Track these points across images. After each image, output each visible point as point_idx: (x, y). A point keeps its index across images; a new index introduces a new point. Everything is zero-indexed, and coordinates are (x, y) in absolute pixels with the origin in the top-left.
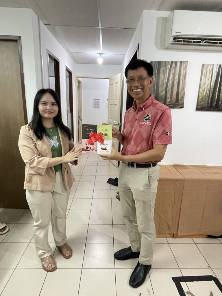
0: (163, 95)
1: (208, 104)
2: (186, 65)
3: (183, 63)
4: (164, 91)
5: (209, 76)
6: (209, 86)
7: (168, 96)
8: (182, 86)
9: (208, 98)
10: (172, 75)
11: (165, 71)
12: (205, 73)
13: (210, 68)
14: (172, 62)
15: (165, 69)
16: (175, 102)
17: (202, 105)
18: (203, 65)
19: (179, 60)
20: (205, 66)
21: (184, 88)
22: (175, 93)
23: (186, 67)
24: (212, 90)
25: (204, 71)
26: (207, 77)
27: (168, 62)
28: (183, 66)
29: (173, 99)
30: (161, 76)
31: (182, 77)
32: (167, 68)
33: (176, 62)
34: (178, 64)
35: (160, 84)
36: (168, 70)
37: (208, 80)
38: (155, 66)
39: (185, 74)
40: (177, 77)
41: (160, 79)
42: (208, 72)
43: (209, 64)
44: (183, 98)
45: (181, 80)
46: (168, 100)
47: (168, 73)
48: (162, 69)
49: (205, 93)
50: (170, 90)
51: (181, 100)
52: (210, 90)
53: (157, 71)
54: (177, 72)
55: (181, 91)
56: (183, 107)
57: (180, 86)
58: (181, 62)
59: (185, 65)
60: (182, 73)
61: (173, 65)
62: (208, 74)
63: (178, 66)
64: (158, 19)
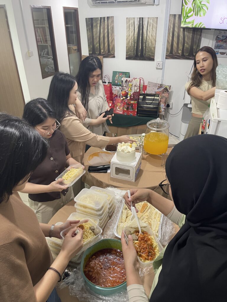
0: (98, 47)
1: (134, 53)
3: (110, 18)
4: (98, 43)
5: (132, 28)
6: (133, 37)
7: (102, 47)
8: (111, 39)
9: (133, 49)
10: (102, 29)
11: (96, 26)
12: (128, 26)
13: (132, 21)
14: (101, 18)
15: (97, 24)
16: (107, 52)
17: (129, 54)
19: (106, 16)
20: (128, 20)
22: (106, 44)
23: (113, 22)
24: (136, 41)
26: (130, 30)
28: (110, 21)
29: (106, 50)
30: (94, 30)
31: (110, 31)
32: (98, 24)
33: (104, 18)
34: (106, 19)
35: (94, 37)
36: (99, 25)
37: (132, 32)
38: (89, 22)
39: (113, 27)
40: (106, 31)
41: (94, 33)
42: (131, 25)
43: (130, 18)
44: (114, 48)
45: (109, 33)
46: (102, 51)
47: (99, 27)
48: (94, 24)
49: (130, 44)
50: (102, 42)
51: (112, 51)
52: (134, 41)
53: (91, 26)
54: (106, 27)
55: (111, 43)
56: (114, 57)
57: (110, 39)
58: (108, 17)
59: (111, 20)
60: (110, 27)
61: (102, 20)
62: (131, 27)
63: (106, 21)
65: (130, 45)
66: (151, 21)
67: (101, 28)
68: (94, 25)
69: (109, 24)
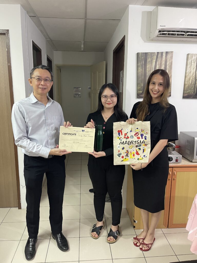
1: (194, 92)
2: (171, 55)
3: (169, 54)
6: (194, 74)
9: (194, 87)
10: (159, 65)
11: (151, 61)
12: (190, 62)
13: (194, 57)
14: (158, 53)
17: (188, 93)
18: (188, 55)
19: (164, 50)
20: (190, 56)
23: (172, 57)
28: (169, 56)
30: (148, 67)
31: (168, 67)
32: (153, 59)
33: (162, 53)
34: (164, 55)
36: (154, 61)
37: (193, 69)
38: (142, 57)
39: (171, 63)
40: (163, 67)
41: (147, 69)
42: (193, 62)
43: (193, 54)
47: (154, 63)
49: (191, 81)
52: (195, 79)
53: (144, 62)
54: (163, 62)
56: (170, 96)
58: (167, 53)
60: (168, 63)
61: (159, 55)
62: (193, 64)
63: (164, 57)
64: (143, 13)
65: (190, 83)
67: (157, 64)
68: (148, 61)
69: (168, 60)
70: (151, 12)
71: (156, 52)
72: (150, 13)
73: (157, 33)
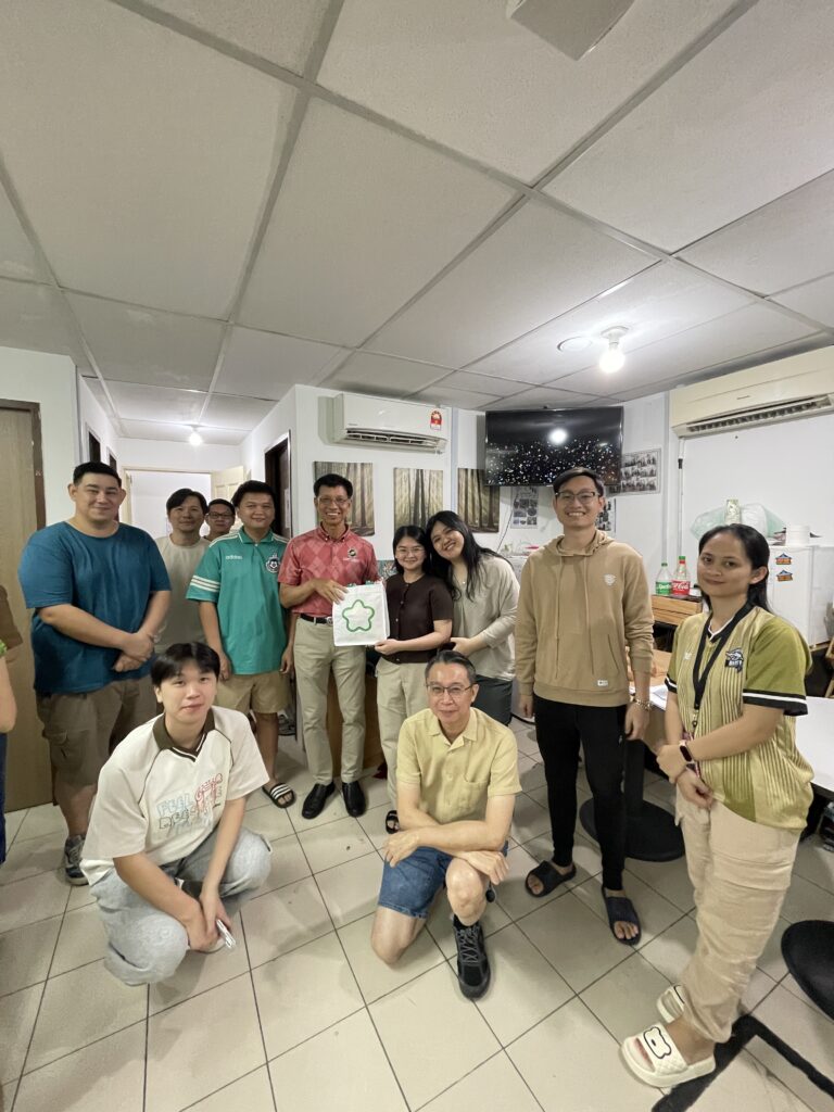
2: (370, 468)
3: (366, 466)
5: (405, 486)
6: (407, 499)
8: (368, 500)
9: (408, 518)
12: (400, 481)
13: (405, 474)
14: (349, 464)
16: (361, 525)
18: (395, 469)
19: (359, 462)
20: (398, 472)
21: (371, 504)
22: (358, 511)
23: (371, 472)
24: (413, 505)
25: (398, 479)
26: (403, 486)
27: (342, 464)
28: (366, 470)
29: (357, 522)
31: (366, 487)
33: (355, 465)
34: (359, 467)
37: (405, 491)
39: (371, 482)
42: (403, 480)
43: (403, 468)
44: (372, 519)
45: (365, 491)
49: (403, 510)
51: (369, 522)
52: (410, 506)
54: (359, 480)
55: (368, 508)
56: (373, 534)
57: (366, 501)
58: (362, 464)
59: (368, 468)
60: (366, 481)
61: (351, 468)
62: (403, 482)
63: (359, 470)
64: (320, 399)
65: (403, 512)
66: (434, 476)
69: (365, 476)
70: (333, 399)
71: (346, 462)
72: (331, 402)
73: (345, 434)
